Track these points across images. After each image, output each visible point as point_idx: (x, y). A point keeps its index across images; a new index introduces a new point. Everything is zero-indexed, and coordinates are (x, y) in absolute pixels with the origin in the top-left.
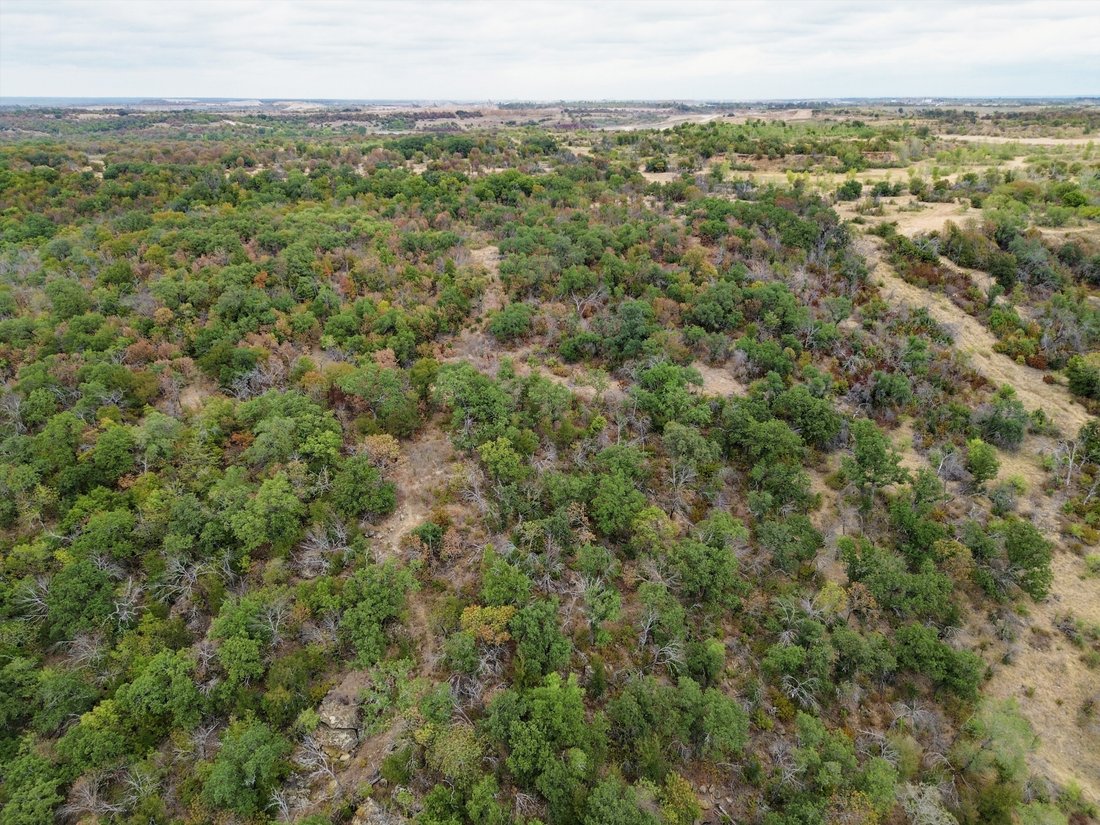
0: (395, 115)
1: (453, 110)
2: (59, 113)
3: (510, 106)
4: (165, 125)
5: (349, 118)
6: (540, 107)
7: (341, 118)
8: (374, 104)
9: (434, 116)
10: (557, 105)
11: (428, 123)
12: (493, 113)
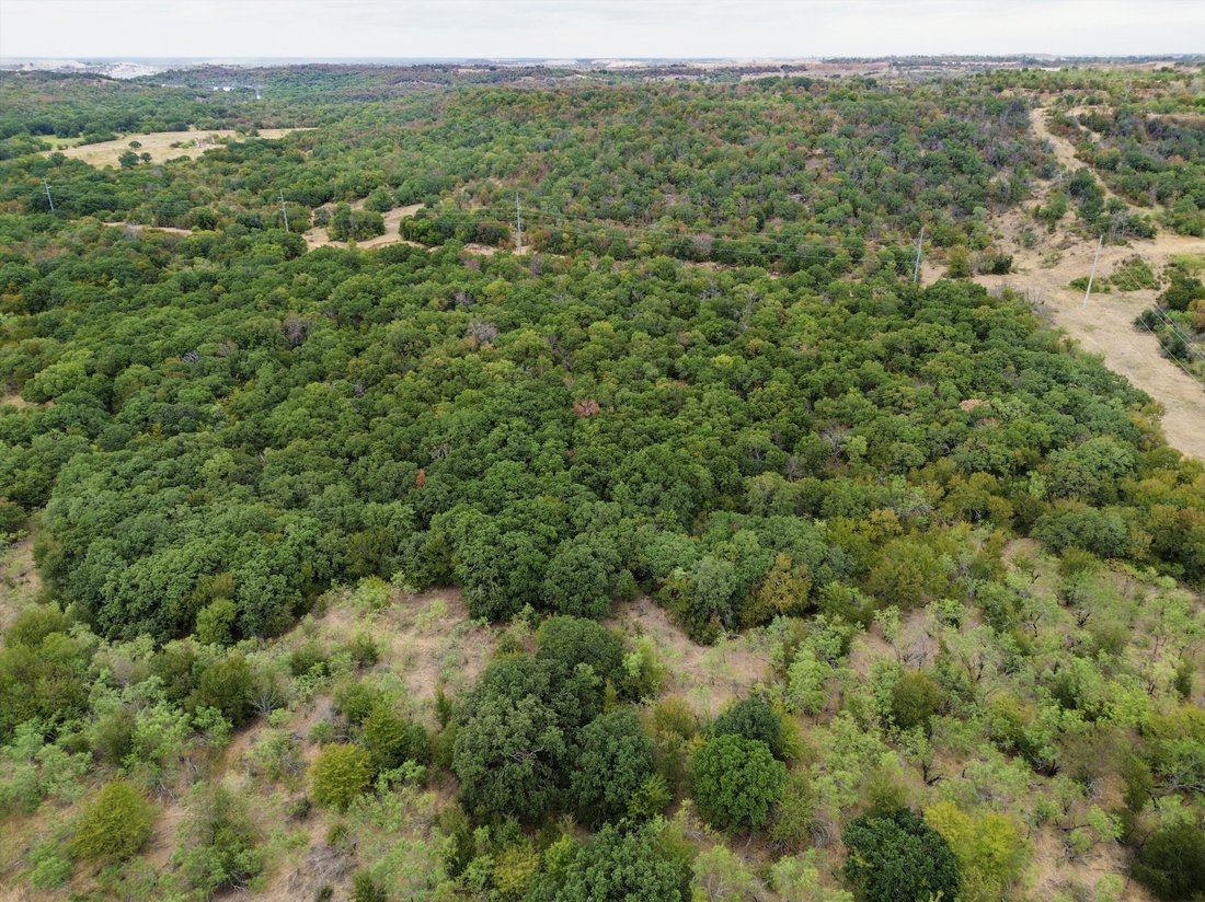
0: (722, 70)
1: (779, 64)
2: (445, 68)
3: (835, 61)
4: (530, 78)
5: (680, 72)
6: (867, 61)
7: (672, 73)
8: (703, 61)
9: (759, 70)
10: (887, 59)
11: (754, 77)
12: (817, 67)
